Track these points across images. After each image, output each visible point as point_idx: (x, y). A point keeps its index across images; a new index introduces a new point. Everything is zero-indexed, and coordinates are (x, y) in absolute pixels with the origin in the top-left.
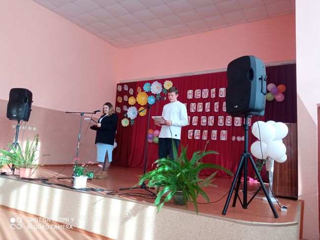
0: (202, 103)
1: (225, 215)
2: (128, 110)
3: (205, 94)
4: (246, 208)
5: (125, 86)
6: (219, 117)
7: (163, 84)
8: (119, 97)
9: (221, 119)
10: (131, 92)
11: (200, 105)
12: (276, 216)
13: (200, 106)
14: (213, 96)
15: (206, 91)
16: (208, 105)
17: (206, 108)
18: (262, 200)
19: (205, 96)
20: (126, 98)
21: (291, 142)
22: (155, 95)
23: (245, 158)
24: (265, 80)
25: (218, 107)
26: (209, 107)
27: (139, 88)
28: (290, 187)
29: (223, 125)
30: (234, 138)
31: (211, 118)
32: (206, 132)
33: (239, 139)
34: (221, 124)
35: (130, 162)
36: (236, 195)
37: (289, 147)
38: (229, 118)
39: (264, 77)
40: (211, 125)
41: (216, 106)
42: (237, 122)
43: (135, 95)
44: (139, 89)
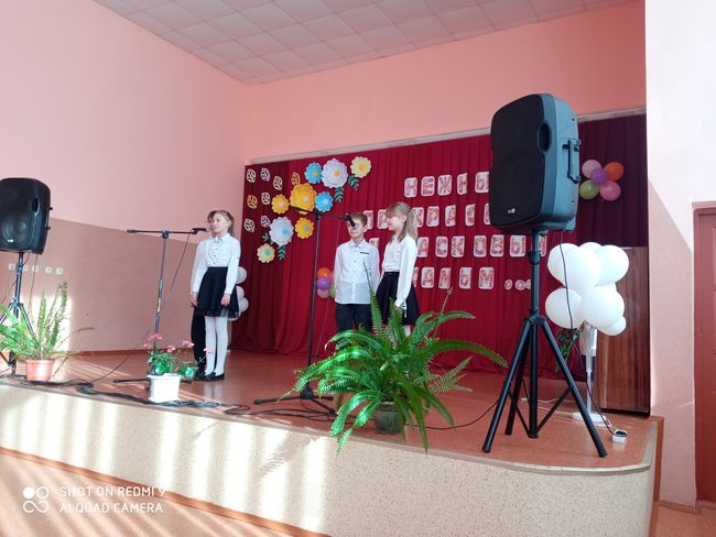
0: (437, 207)
1: (488, 452)
2: (272, 226)
3: (444, 185)
4: (536, 437)
5: (264, 170)
6: (476, 237)
7: (348, 165)
8: (250, 197)
9: (480, 242)
10: (278, 183)
11: (433, 211)
12: (601, 453)
13: (434, 215)
14: (462, 190)
15: (446, 179)
16: (450, 210)
17: (447, 217)
18: (571, 417)
19: (445, 191)
20: (265, 197)
21: (635, 288)
22: (332, 191)
23: (532, 326)
24: (576, 149)
25: (473, 215)
26: (453, 215)
27: (295, 174)
28: (633, 390)
29: (484, 255)
30: (508, 285)
31: (459, 240)
32: (447, 271)
33: (520, 285)
34: (481, 253)
35: (278, 341)
36: (514, 409)
37: (631, 301)
38: (499, 239)
39: (574, 142)
40: (458, 255)
41: (469, 214)
42: (515, 248)
43: (286, 192)
44: (295, 176)
